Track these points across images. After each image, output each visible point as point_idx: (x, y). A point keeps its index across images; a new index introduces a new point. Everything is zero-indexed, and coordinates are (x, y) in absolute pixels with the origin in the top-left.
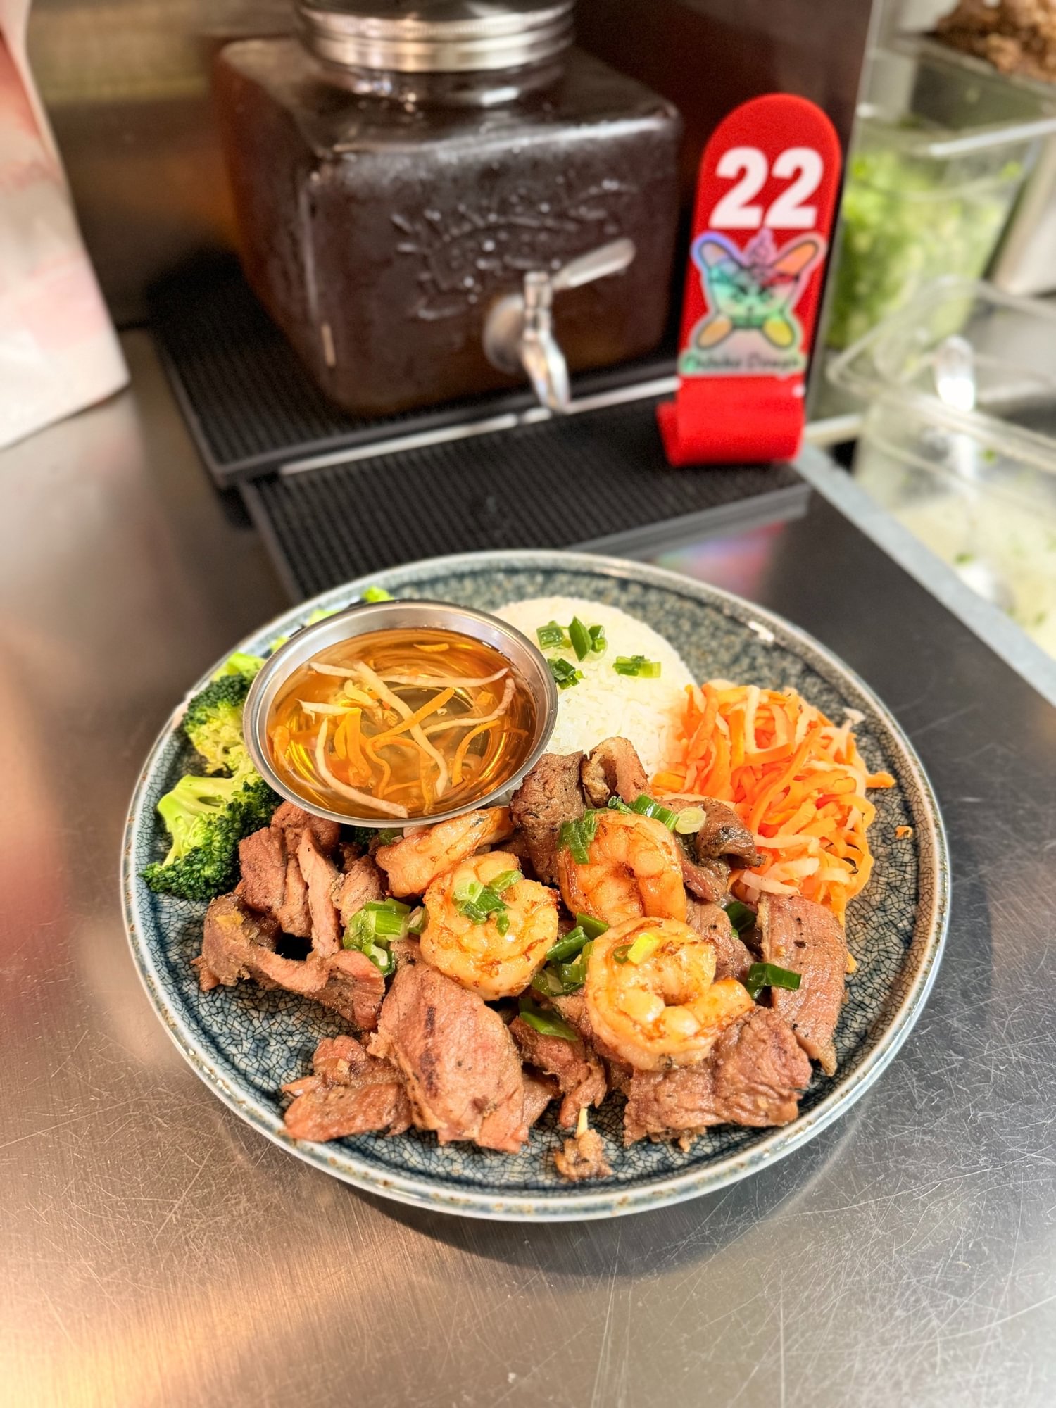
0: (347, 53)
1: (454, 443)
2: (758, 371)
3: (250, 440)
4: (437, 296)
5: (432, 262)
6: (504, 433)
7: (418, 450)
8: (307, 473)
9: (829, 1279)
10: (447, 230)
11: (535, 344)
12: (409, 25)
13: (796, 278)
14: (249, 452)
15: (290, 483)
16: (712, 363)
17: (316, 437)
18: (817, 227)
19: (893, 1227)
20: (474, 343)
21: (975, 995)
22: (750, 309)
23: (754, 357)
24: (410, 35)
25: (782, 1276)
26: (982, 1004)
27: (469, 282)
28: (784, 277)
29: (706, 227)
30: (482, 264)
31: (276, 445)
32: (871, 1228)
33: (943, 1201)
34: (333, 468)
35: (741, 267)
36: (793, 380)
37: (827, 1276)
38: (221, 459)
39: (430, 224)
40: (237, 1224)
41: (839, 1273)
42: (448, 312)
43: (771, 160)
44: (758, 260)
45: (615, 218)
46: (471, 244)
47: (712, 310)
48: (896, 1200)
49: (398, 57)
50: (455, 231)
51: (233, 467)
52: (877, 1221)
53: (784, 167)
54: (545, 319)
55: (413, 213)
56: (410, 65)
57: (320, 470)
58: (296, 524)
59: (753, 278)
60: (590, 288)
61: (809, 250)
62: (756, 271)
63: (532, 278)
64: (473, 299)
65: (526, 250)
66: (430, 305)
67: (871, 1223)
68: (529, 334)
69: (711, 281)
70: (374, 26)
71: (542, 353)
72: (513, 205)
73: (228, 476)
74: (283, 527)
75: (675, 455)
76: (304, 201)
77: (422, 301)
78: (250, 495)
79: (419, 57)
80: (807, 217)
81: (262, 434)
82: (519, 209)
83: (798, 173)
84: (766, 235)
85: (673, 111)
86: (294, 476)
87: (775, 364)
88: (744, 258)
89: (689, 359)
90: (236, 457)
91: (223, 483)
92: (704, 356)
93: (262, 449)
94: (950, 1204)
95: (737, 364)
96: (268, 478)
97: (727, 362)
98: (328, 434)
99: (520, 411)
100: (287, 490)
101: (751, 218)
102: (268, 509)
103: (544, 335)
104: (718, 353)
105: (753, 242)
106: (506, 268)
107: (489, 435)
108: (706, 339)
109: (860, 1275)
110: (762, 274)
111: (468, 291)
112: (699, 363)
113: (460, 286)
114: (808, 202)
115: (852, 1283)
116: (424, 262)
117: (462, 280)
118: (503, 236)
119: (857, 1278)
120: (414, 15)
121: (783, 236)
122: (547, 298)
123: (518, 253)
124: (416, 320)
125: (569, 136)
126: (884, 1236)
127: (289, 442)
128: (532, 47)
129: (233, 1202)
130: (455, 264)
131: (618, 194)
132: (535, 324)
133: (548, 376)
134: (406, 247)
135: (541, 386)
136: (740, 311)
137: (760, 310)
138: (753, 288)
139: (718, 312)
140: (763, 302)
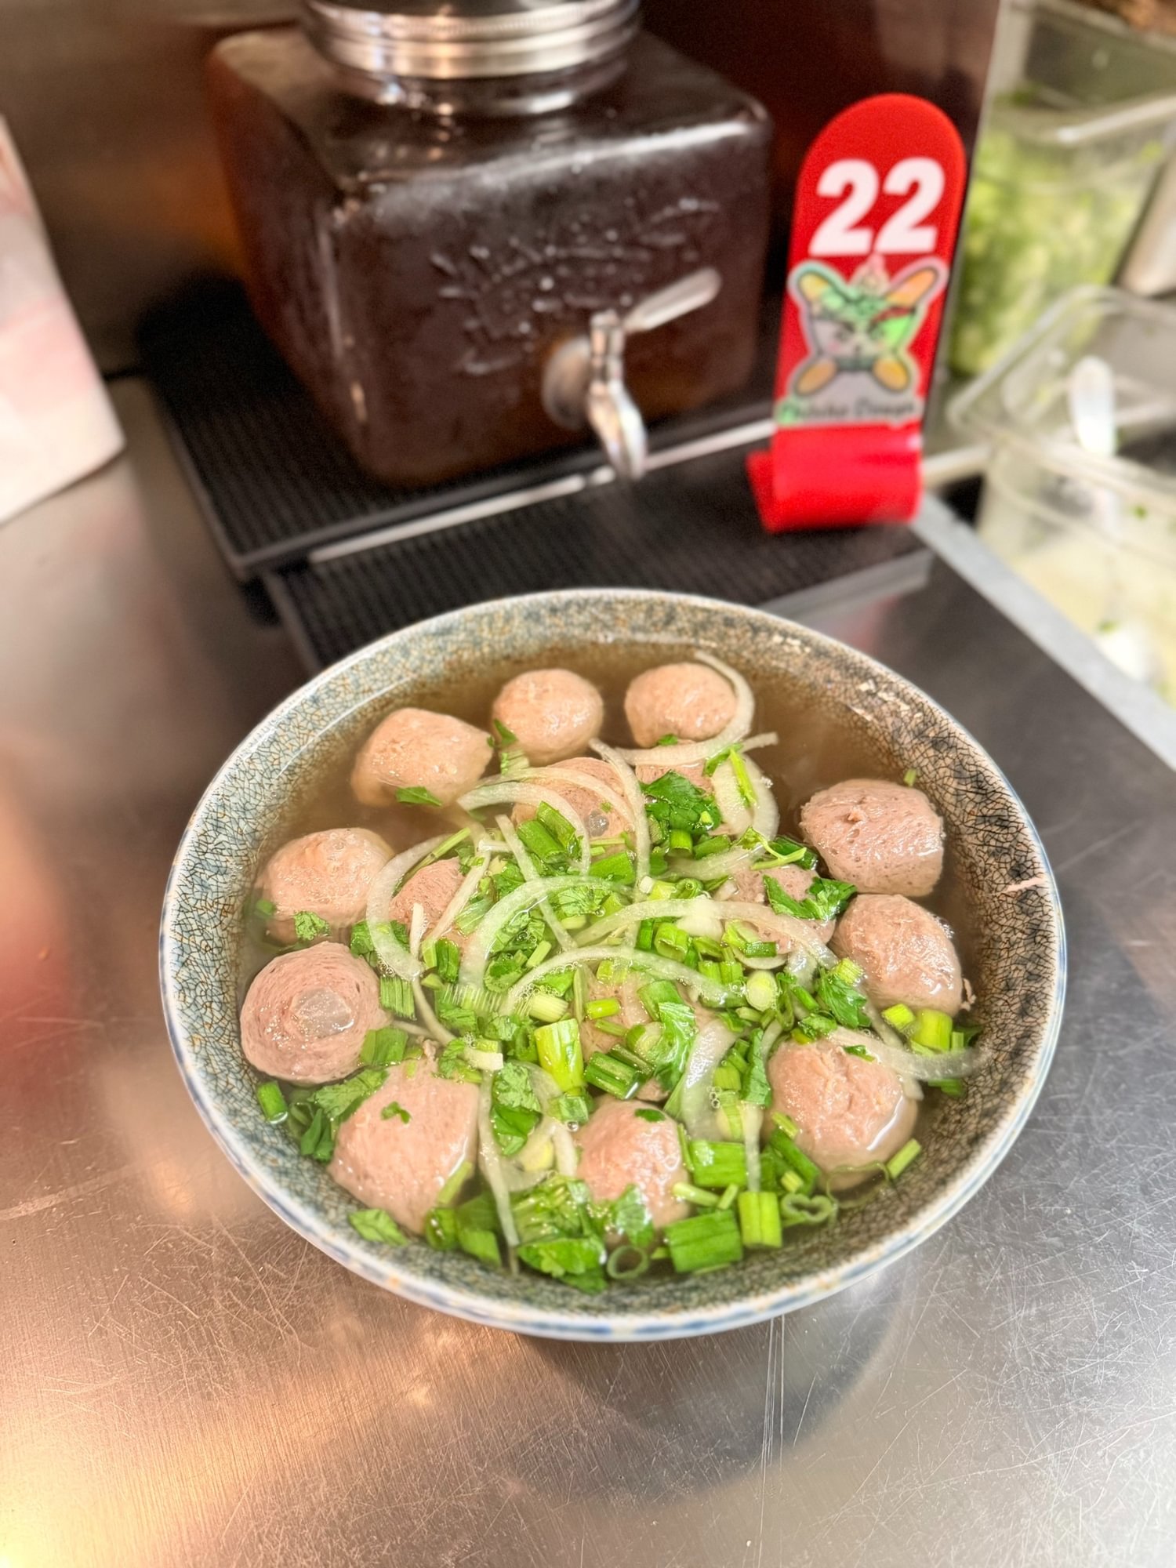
0: (369, 56)
1: (512, 513)
2: (868, 419)
3: (273, 524)
4: (486, 345)
5: (480, 307)
6: (569, 499)
7: (470, 524)
8: (342, 559)
9: (1007, 1555)
10: (497, 268)
11: (605, 399)
12: (441, 23)
13: (911, 311)
14: (273, 539)
15: (322, 571)
16: (814, 412)
17: (349, 516)
18: (938, 251)
19: (1077, 1487)
20: (532, 397)
21: (1157, 1191)
22: (858, 349)
23: (863, 404)
24: (443, 35)
25: (954, 1552)
26: (1165, 1201)
27: (525, 327)
28: (898, 311)
29: (805, 255)
30: (540, 306)
31: (304, 529)
32: (1053, 1489)
33: (1135, 1451)
34: (372, 551)
35: (848, 300)
36: (909, 428)
37: (1005, 1550)
38: (240, 549)
39: (476, 261)
40: (317, 1513)
41: (1018, 1547)
42: (500, 364)
43: (883, 175)
44: (867, 292)
45: (695, 242)
46: (526, 283)
47: (812, 350)
48: (1080, 1452)
49: (429, 61)
50: (507, 270)
51: (254, 557)
52: (1059, 1480)
53: (897, 181)
54: (615, 367)
55: (457, 250)
56: (444, 71)
57: (356, 555)
58: (332, 623)
59: (862, 313)
60: (669, 330)
61: (928, 277)
62: (865, 305)
63: (600, 320)
64: (529, 347)
65: (591, 285)
66: (481, 356)
67: (1052, 1482)
68: (597, 388)
69: (812, 318)
70: (398, 24)
71: (614, 408)
72: (574, 235)
73: (250, 568)
74: (316, 627)
75: (770, 521)
76: (325, 242)
77: (471, 353)
78: (276, 587)
79: (455, 61)
80: (925, 239)
81: (286, 513)
82: (582, 239)
83: (914, 188)
84: (877, 262)
85: (760, 111)
86: (327, 563)
87: (887, 410)
88: (852, 291)
89: (785, 409)
90: (257, 545)
91: (242, 575)
92: (804, 404)
93: (287, 533)
94: (1142, 1454)
95: (843, 411)
96: (296, 567)
97: (831, 411)
98: (364, 510)
99: (587, 471)
100: (318, 580)
101: (858, 242)
102: (298, 604)
103: (616, 388)
104: (821, 401)
105: (862, 272)
106: (567, 308)
107: (551, 501)
108: (806, 385)
109: (1043, 1548)
110: (872, 308)
111: (523, 338)
112: (798, 413)
113: (514, 333)
114: (925, 222)
115: (1035, 1558)
116: (470, 306)
117: (516, 325)
118: (563, 271)
119: (1041, 1552)
120: (446, 8)
121: (896, 263)
122: (618, 342)
123: (583, 290)
124: (463, 376)
125: (639, 148)
126: (1068, 1498)
127: (320, 524)
128: (591, 42)
129: (311, 1486)
130: (507, 307)
131: (698, 214)
132: (604, 376)
133: (621, 435)
134: (451, 292)
135: (612, 446)
136: (846, 350)
137: (869, 348)
138: (862, 324)
139: (821, 352)
140: (874, 339)
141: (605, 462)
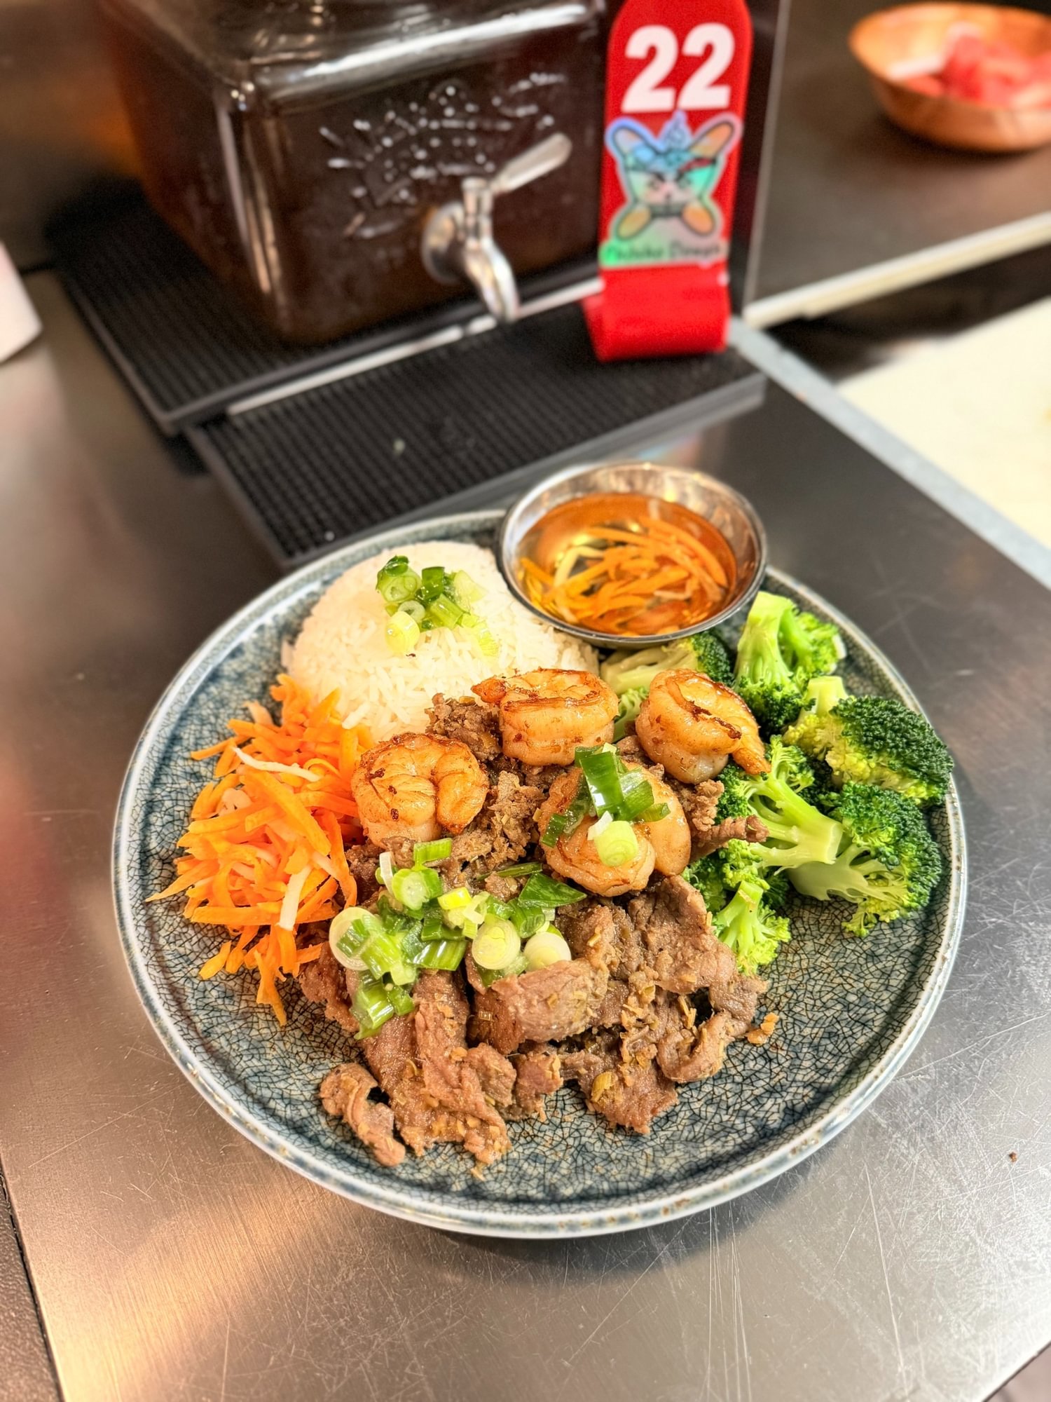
1: (401, 362)
2: (680, 259)
3: (193, 384)
4: (366, 206)
5: (367, 176)
6: (450, 347)
7: (365, 374)
8: (255, 410)
10: (379, 140)
11: (479, 253)
13: (712, 161)
14: (194, 396)
15: (239, 423)
16: (634, 254)
17: (260, 372)
18: (732, 107)
19: (956, 1085)
20: (414, 257)
22: (668, 196)
23: (676, 246)
27: (404, 194)
28: (701, 162)
29: (618, 112)
30: (420, 173)
31: (220, 385)
32: (937, 1088)
33: (997, 1054)
34: (280, 402)
35: (657, 153)
36: (716, 268)
38: (166, 407)
39: (360, 134)
42: (387, 227)
43: (681, 41)
44: (674, 145)
46: (405, 154)
47: (629, 198)
48: (956, 1059)
50: (387, 142)
51: (179, 413)
53: (695, 43)
54: (486, 224)
55: (341, 124)
57: (267, 406)
58: (254, 466)
59: (670, 164)
61: (725, 131)
62: (672, 157)
63: (470, 185)
64: (410, 212)
65: (458, 154)
66: (369, 221)
68: (471, 244)
69: (627, 169)
71: (487, 261)
72: (442, 109)
73: (176, 423)
74: (241, 470)
75: (602, 351)
77: (360, 219)
78: (199, 440)
80: (720, 97)
81: (203, 374)
82: (449, 112)
83: (709, 50)
84: (680, 117)
86: (242, 415)
87: (697, 252)
88: (660, 145)
89: (609, 251)
90: (181, 402)
91: (170, 430)
92: (625, 247)
93: (207, 391)
94: (1004, 1056)
95: (659, 253)
96: (217, 420)
97: (649, 253)
98: (272, 367)
99: (464, 322)
100: (237, 430)
101: (663, 100)
102: (223, 454)
103: (487, 243)
104: (639, 243)
105: (668, 126)
106: (440, 176)
107: (434, 351)
108: (626, 229)
110: (679, 159)
111: (404, 205)
112: (620, 255)
113: (396, 200)
114: (720, 81)
116: (359, 177)
117: (397, 193)
118: (435, 142)
121: (697, 118)
122: (487, 204)
123: (452, 160)
124: (353, 240)
127: (234, 380)
130: (389, 177)
131: (548, 87)
132: (476, 232)
133: (496, 284)
134: (338, 163)
135: (489, 295)
136: (658, 198)
137: (678, 196)
138: (670, 175)
139: (636, 201)
140: (681, 187)
141: (485, 311)
